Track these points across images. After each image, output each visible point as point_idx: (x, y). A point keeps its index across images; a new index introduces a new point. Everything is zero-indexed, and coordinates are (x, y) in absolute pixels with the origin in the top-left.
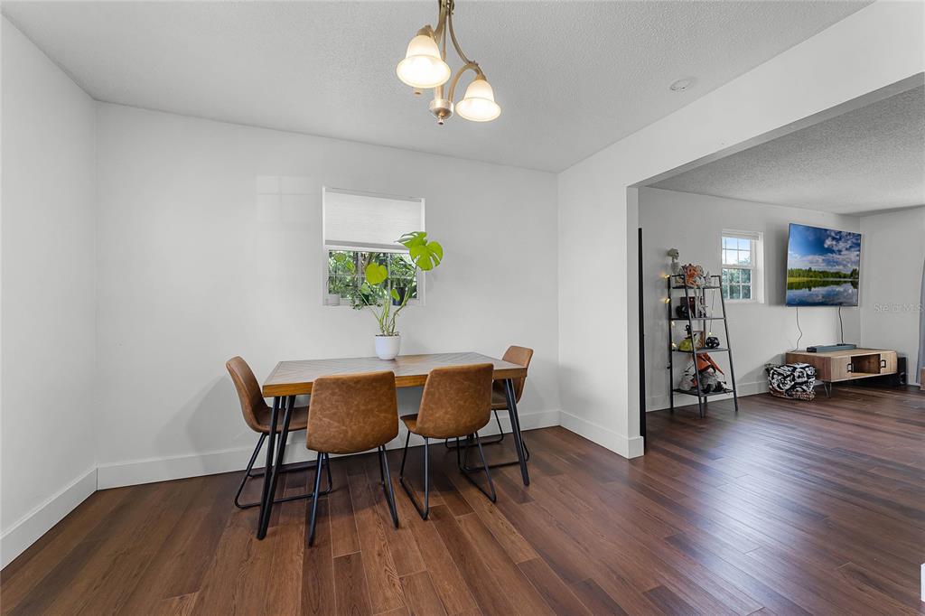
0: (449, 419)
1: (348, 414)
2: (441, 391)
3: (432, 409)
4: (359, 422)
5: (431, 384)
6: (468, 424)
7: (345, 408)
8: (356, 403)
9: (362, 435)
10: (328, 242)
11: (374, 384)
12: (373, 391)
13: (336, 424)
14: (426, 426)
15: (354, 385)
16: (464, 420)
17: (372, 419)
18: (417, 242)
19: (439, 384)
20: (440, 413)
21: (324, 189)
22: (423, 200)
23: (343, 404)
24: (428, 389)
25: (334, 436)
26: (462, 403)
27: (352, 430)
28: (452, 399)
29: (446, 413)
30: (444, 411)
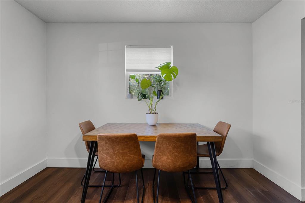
0: (169, 162)
1: (114, 154)
2: (164, 146)
3: (160, 155)
4: (120, 159)
5: (158, 142)
6: (181, 166)
7: (112, 151)
8: (117, 148)
9: (122, 165)
10: (127, 70)
11: (126, 140)
12: (126, 143)
13: (109, 158)
14: (158, 164)
15: (115, 140)
16: (178, 164)
17: (126, 158)
18: (166, 67)
19: (163, 143)
20: (164, 158)
21: (126, 47)
22: (172, 47)
23: (111, 148)
24: (157, 144)
25: (109, 164)
26: (176, 154)
27: (117, 162)
28: (170, 151)
29: (168, 159)
30: (166, 157)
